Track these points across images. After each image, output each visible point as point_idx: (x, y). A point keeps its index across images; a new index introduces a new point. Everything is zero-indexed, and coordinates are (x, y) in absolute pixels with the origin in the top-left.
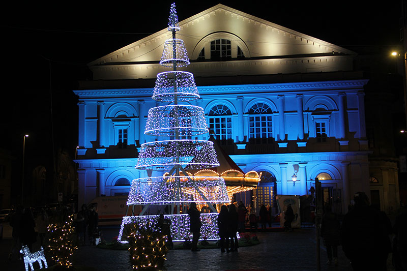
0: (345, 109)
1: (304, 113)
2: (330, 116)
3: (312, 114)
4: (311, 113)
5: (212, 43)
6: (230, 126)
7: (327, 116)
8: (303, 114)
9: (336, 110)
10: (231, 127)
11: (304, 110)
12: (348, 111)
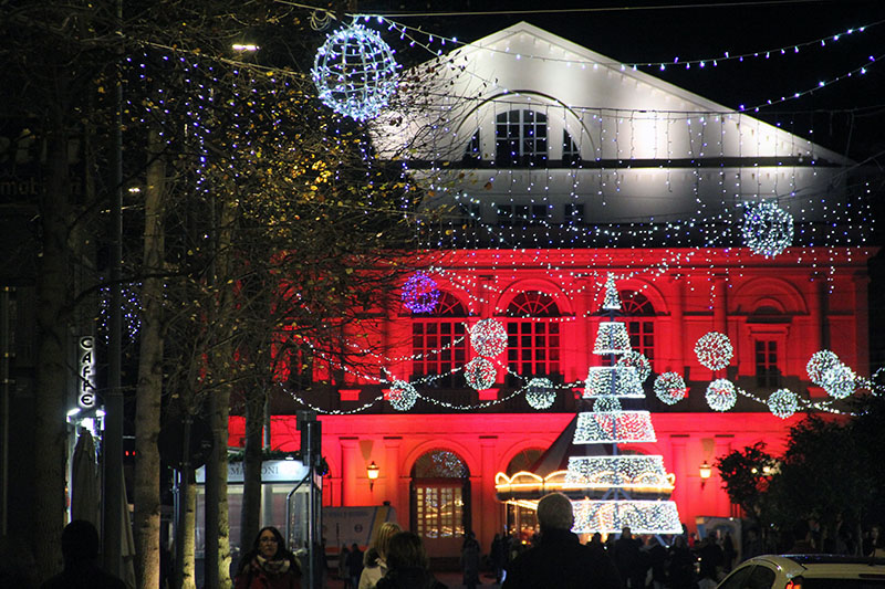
0: (823, 312)
1: (729, 318)
2: (789, 328)
3: (748, 322)
4: (745, 318)
5: (501, 118)
6: (555, 342)
7: (783, 327)
8: (726, 321)
9: (804, 314)
10: (557, 344)
11: (730, 311)
12: (830, 317)
